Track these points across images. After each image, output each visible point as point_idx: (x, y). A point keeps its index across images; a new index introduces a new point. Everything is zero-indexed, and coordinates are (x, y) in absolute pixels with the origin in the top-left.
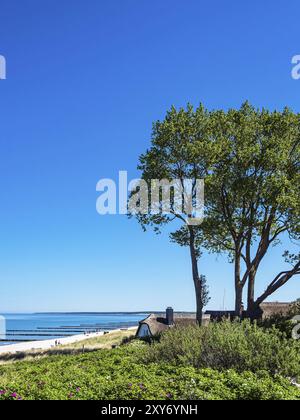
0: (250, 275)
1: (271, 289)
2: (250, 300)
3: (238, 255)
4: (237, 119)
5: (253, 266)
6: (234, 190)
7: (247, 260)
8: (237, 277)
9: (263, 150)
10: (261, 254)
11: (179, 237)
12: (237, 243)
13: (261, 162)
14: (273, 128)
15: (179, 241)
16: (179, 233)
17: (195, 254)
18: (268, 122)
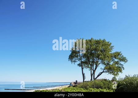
0: (94, 73)
1: (98, 76)
2: (94, 78)
3: (91, 69)
4: (90, 41)
5: (94, 71)
6: (90, 55)
7: (93, 70)
8: (91, 73)
9: (96, 47)
10: (96, 69)
11: (79, 65)
12: (91, 66)
13: (96, 50)
14: (98, 43)
15: (79, 66)
16: (79, 64)
17: (82, 69)
18: (96, 42)
